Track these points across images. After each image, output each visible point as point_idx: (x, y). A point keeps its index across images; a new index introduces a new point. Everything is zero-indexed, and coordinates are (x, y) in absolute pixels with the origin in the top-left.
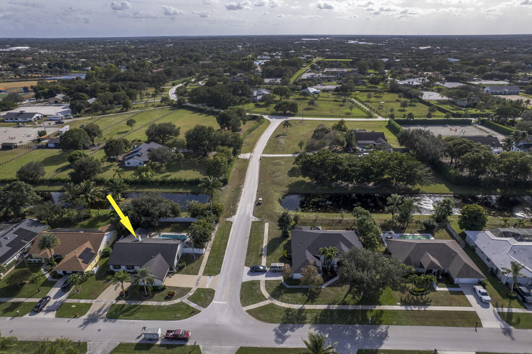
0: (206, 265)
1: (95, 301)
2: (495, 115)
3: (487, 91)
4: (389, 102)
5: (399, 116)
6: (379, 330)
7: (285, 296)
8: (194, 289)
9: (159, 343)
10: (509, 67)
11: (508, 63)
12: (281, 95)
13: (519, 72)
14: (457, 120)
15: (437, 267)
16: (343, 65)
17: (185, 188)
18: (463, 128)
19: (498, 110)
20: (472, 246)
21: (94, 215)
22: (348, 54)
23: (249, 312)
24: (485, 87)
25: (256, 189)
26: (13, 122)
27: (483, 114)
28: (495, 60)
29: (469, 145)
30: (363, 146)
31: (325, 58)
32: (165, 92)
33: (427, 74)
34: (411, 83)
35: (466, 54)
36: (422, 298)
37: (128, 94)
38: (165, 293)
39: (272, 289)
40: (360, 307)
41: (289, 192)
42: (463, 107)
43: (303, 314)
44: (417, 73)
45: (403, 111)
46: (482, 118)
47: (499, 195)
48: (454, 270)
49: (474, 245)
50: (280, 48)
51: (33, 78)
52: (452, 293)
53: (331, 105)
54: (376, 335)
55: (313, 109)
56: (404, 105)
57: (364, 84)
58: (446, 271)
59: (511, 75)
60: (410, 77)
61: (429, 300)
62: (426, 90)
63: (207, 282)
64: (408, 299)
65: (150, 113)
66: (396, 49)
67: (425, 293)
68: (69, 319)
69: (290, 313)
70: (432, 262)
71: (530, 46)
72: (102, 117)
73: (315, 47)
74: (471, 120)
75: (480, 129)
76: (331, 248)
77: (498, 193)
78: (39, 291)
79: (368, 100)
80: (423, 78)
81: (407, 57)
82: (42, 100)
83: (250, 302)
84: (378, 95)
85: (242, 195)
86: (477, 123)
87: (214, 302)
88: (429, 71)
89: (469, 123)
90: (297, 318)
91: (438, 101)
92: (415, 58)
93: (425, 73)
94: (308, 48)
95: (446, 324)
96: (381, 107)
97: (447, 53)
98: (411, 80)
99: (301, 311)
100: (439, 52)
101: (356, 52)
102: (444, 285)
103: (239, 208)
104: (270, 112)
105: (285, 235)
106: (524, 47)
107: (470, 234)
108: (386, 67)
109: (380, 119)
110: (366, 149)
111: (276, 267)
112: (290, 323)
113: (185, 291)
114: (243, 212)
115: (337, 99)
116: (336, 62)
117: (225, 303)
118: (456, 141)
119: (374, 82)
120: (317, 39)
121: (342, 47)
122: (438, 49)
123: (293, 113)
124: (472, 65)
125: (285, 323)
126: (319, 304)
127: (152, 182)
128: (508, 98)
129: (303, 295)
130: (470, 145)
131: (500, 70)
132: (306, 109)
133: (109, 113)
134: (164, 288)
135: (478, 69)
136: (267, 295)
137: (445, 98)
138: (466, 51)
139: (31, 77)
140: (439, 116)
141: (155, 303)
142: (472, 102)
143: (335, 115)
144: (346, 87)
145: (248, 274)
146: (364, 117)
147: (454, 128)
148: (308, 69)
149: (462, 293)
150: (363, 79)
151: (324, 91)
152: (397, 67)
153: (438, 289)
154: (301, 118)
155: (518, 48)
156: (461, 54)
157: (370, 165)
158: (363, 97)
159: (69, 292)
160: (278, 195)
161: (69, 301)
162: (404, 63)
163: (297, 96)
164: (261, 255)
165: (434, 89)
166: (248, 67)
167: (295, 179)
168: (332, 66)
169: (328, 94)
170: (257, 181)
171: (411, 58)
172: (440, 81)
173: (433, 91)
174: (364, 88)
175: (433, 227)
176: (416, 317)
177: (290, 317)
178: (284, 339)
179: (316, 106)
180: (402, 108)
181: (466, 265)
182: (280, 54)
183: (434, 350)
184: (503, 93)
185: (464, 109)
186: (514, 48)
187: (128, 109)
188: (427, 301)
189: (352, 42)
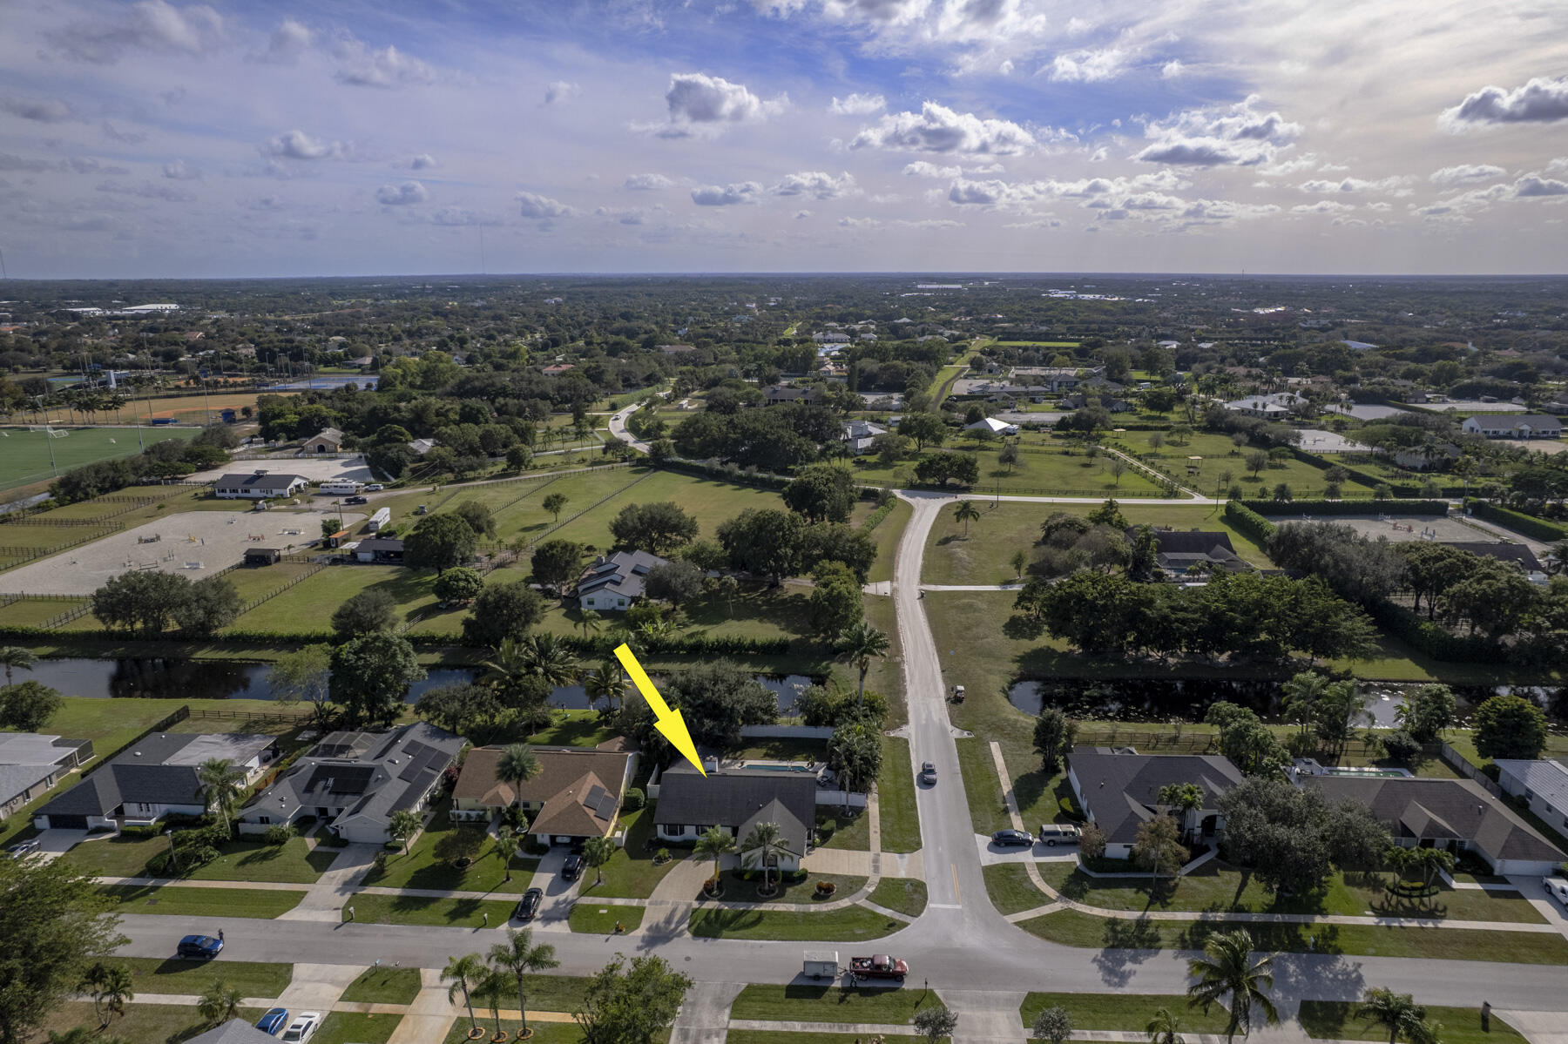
0: (882, 831)
1: (647, 901)
2: (1510, 490)
3: (1472, 429)
4: (1212, 457)
5: (1250, 492)
6: (1339, 966)
7: (1095, 894)
8: (875, 879)
9: (837, 984)
10: (1519, 366)
11: (1511, 355)
12: (921, 437)
13: (1549, 379)
14: (1408, 503)
15: (1445, 833)
16: (1059, 358)
17: (754, 662)
18: (1427, 524)
19: (1516, 479)
20: (1520, 796)
21: (555, 721)
22: (1061, 328)
23: (1023, 925)
24: (1464, 419)
25: (937, 667)
26: (238, 498)
27: (1476, 490)
28: (1474, 345)
29: (1465, 561)
30: (1178, 566)
31: (999, 340)
32: (600, 426)
33: (1299, 384)
34: (1260, 408)
35: (1388, 329)
36: (1422, 903)
37: (516, 431)
38: (810, 886)
39: (1061, 882)
40: (1278, 918)
41: (1022, 674)
42: (1414, 469)
43: (1150, 930)
44: (1269, 382)
45: (1255, 479)
46: (1474, 500)
47: (1558, 686)
48: (1488, 842)
49: (1523, 793)
50: (868, 312)
51: (231, 386)
52: (1493, 894)
53: (1058, 465)
54: (1336, 976)
55: (1014, 475)
56: (1256, 465)
57: (1130, 409)
58: (1467, 846)
59: (1527, 387)
60: (1254, 391)
61: (1440, 908)
62: (1302, 426)
63: (899, 866)
64: (1390, 904)
65: (584, 479)
66: (1191, 313)
67: (1426, 892)
68: (607, 936)
69: (1119, 928)
70: (1431, 820)
71: (1564, 310)
72: (461, 489)
73: (962, 309)
74: (1447, 505)
75: (1473, 526)
76: (1186, 786)
77: (1554, 680)
78: (508, 879)
79: (1153, 451)
80: (1289, 394)
81: (1228, 335)
82: (281, 443)
83: (1017, 907)
84: (1176, 438)
85: (908, 678)
86: (1464, 511)
87: (930, 905)
88: (1302, 374)
89: (1440, 511)
90: (1138, 937)
91: (1343, 454)
92: (1251, 339)
93: (1293, 380)
94: (945, 310)
95: (1493, 957)
96: (1192, 470)
97: (1336, 325)
98: (1260, 400)
99: (1142, 924)
100: (1312, 323)
101: (1082, 322)
102: (1469, 876)
103: (910, 708)
104: (903, 481)
105: (1050, 769)
106: (1547, 312)
107: (1508, 767)
108: (1177, 363)
109: (1199, 499)
110: (1189, 573)
111: (1057, 833)
112: (1126, 947)
113: (856, 883)
114: (924, 716)
115: (1071, 450)
116: (1037, 349)
117: (959, 907)
118: (1428, 552)
119: (1159, 403)
120: (959, 286)
121: (1039, 310)
122: (1306, 314)
123: (964, 484)
124: (1415, 359)
125: (1112, 947)
126: (1180, 910)
127: (668, 646)
128: (1533, 446)
129: (1137, 892)
130: (1467, 561)
131: (1494, 373)
132: (994, 475)
133: (473, 479)
134: (803, 876)
135: (1434, 372)
136: (1051, 892)
137: (1360, 447)
138: (1386, 321)
139: (226, 385)
140: (1355, 494)
141: (793, 908)
142: (1438, 456)
143: (1077, 489)
144: (1089, 417)
145: (990, 848)
146: (1156, 496)
147: (1403, 523)
148: (963, 370)
149: (1516, 895)
150: (1126, 395)
151: (1027, 427)
152: (1208, 363)
153: (1455, 885)
154: (993, 498)
155: (1533, 313)
156: (1375, 329)
157: (1224, 607)
158: (1141, 443)
159: (579, 882)
160: (997, 681)
161: (586, 900)
162: (1226, 353)
163: (960, 441)
164: (1006, 811)
165: (1323, 422)
166: (802, 364)
167: (1026, 646)
168: (1027, 362)
169: (1042, 436)
170: (932, 648)
171: (1239, 339)
172: (1336, 400)
173: (1322, 428)
174: (1132, 420)
175: (1410, 751)
176: (1418, 942)
177: (1120, 936)
178: (1123, 978)
179: (1021, 465)
180: (1252, 474)
181: (1516, 829)
182: (873, 327)
183: (1480, 1005)
184: (1515, 434)
185: (1419, 475)
186: (1519, 314)
187: (520, 469)
188: (1436, 909)
189: (1060, 294)
